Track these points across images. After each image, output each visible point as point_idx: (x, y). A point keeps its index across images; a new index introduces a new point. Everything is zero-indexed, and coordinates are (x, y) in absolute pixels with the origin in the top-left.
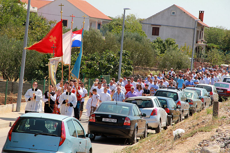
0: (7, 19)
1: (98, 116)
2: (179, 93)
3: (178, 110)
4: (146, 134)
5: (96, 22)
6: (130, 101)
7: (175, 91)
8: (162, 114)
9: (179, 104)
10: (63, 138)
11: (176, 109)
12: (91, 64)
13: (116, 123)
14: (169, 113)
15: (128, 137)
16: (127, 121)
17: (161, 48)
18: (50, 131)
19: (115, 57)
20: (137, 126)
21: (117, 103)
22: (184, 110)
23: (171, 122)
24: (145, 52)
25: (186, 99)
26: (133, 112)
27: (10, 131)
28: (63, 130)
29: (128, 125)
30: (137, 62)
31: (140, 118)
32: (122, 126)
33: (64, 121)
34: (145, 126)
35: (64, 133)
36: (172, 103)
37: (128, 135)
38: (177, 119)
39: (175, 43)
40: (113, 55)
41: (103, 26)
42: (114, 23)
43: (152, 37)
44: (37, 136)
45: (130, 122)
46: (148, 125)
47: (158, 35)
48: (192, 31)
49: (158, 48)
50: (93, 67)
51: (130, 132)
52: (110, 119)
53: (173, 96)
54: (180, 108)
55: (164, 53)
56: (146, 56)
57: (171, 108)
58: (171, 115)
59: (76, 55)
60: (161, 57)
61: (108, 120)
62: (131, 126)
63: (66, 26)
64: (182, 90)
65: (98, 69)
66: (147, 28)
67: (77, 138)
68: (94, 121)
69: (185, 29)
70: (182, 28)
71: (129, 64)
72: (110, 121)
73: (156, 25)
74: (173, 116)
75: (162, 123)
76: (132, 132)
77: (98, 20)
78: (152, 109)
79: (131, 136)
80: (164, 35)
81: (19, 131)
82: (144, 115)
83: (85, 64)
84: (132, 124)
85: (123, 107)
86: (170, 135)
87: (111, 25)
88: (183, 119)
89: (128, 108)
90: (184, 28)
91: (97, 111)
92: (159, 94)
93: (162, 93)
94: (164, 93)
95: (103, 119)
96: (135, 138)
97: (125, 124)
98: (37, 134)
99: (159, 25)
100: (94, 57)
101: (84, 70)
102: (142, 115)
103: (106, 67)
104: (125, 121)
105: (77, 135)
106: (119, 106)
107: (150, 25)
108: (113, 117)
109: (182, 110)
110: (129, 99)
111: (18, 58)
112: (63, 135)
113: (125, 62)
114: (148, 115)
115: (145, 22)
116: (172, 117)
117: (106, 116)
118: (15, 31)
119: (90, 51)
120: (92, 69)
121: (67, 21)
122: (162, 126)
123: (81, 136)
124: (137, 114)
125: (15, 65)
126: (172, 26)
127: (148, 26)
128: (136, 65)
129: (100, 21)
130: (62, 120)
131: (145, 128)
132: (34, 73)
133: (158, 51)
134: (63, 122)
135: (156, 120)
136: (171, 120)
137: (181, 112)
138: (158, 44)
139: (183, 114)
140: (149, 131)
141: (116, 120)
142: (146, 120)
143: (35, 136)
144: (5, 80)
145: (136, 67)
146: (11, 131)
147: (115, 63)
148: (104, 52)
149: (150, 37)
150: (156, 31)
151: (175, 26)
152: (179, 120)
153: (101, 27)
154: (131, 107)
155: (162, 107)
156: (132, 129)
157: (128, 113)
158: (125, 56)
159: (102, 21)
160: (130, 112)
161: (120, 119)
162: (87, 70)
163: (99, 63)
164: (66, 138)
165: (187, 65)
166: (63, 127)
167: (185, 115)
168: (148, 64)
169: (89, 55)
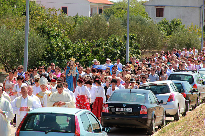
0: (5, 9)
1: (112, 106)
2: (194, 75)
3: (195, 94)
4: (165, 123)
5: (97, 7)
6: (144, 88)
7: (190, 73)
8: (180, 100)
9: (195, 87)
10: (77, 135)
11: (193, 93)
12: (96, 50)
13: (131, 112)
14: (186, 97)
15: (145, 127)
16: (143, 110)
17: (167, 29)
18: (62, 127)
19: (120, 41)
20: (155, 114)
21: (130, 91)
22: (201, 93)
23: (189, 107)
24: (152, 35)
25: (202, 82)
26: (149, 99)
27: (17, 130)
28: (77, 125)
29: (145, 114)
30: (143, 46)
31: (157, 106)
32: (138, 115)
33: (78, 115)
34: (162, 114)
35: (78, 129)
36: (188, 87)
37: (145, 125)
38: (195, 104)
39: (181, 24)
40: (118, 40)
41: (105, 11)
42: (116, 7)
43: (157, 19)
44: (48, 134)
45: (146, 110)
46: (166, 113)
47: (162, 16)
48: (198, 10)
49: (164, 29)
50: (99, 53)
51: (148, 121)
52: (125, 109)
53: (188, 79)
54: (197, 91)
55: (170, 34)
56: (152, 39)
57: (187, 92)
58: (188, 100)
59: (80, 42)
60: (168, 39)
61: (123, 110)
62: (149, 115)
63: (67, 13)
64: (197, 72)
65: (104, 55)
66: (151, 10)
67: (93, 133)
68: (108, 112)
69: (191, 8)
70: (187, 8)
71: (136, 48)
72: (124, 111)
73: (160, 6)
74: (190, 100)
75: (180, 109)
76: (149, 122)
77: (99, 6)
78: (169, 94)
79: (148, 125)
80: (169, 16)
81: (27, 129)
82: (161, 102)
83: (90, 51)
84: (149, 113)
85: (138, 95)
86: (198, 124)
87: (113, 9)
88: (200, 103)
89: (143, 95)
90: (189, 8)
91: (110, 100)
92: (172, 77)
93: (176, 76)
94: (177, 76)
95: (117, 109)
96: (154, 128)
97: (141, 113)
98: (48, 132)
99: (163, 6)
100: (99, 43)
101: (90, 57)
102: (159, 102)
103: (112, 53)
104: (142, 110)
105: (93, 130)
106: (133, 94)
107: (154, 6)
108: (128, 106)
109: (198, 93)
110: (143, 85)
111: (19, 49)
112: (77, 131)
113: (132, 46)
114: (165, 102)
115: (148, 4)
116: (190, 102)
117: (120, 106)
118: (14, 22)
119: (94, 37)
120: (98, 56)
121: (67, 8)
122: (181, 112)
123: (96, 130)
124: (153, 101)
125: (17, 57)
126: (177, 6)
127: (152, 8)
128: (143, 49)
129: (101, 7)
130: (74, 114)
131: (163, 115)
132: (38, 63)
133: (164, 33)
134: (76, 116)
135: (174, 106)
136: (189, 105)
137: (198, 95)
138: (164, 25)
139: (200, 98)
140: (168, 118)
141: (132, 109)
142: (163, 106)
143: (46, 133)
144: (8, 73)
145: (142, 51)
146: (19, 130)
147: (122, 47)
148: (109, 37)
149: (154, 19)
150: (160, 12)
151: (180, 5)
152: (197, 104)
153: (103, 12)
154: (146, 94)
155: (179, 92)
156: (150, 117)
157: (144, 101)
158: (132, 40)
159: (103, 6)
160: (146, 99)
161: (136, 108)
162: (92, 57)
163: (105, 49)
164: (81, 134)
165: (197, 45)
166: (77, 122)
167: (203, 99)
168: (155, 47)
169: (94, 42)
